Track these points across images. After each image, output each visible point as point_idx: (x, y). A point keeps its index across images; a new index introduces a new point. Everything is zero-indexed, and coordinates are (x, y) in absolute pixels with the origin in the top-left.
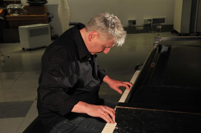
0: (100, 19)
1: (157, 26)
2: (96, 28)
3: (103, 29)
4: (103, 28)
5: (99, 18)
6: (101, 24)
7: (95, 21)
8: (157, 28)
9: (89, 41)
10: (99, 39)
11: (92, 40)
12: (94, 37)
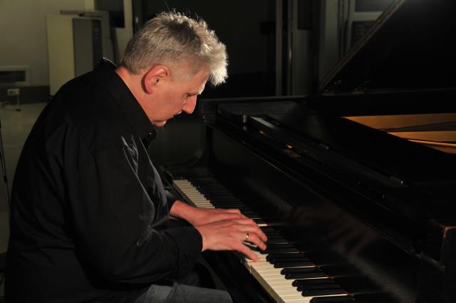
0: (158, 32)
1: (9, 90)
2: (157, 56)
3: (179, 53)
4: (177, 50)
5: (156, 30)
6: (167, 44)
7: (146, 41)
8: (9, 94)
9: (146, 94)
10: (172, 80)
11: (154, 89)
12: (158, 81)
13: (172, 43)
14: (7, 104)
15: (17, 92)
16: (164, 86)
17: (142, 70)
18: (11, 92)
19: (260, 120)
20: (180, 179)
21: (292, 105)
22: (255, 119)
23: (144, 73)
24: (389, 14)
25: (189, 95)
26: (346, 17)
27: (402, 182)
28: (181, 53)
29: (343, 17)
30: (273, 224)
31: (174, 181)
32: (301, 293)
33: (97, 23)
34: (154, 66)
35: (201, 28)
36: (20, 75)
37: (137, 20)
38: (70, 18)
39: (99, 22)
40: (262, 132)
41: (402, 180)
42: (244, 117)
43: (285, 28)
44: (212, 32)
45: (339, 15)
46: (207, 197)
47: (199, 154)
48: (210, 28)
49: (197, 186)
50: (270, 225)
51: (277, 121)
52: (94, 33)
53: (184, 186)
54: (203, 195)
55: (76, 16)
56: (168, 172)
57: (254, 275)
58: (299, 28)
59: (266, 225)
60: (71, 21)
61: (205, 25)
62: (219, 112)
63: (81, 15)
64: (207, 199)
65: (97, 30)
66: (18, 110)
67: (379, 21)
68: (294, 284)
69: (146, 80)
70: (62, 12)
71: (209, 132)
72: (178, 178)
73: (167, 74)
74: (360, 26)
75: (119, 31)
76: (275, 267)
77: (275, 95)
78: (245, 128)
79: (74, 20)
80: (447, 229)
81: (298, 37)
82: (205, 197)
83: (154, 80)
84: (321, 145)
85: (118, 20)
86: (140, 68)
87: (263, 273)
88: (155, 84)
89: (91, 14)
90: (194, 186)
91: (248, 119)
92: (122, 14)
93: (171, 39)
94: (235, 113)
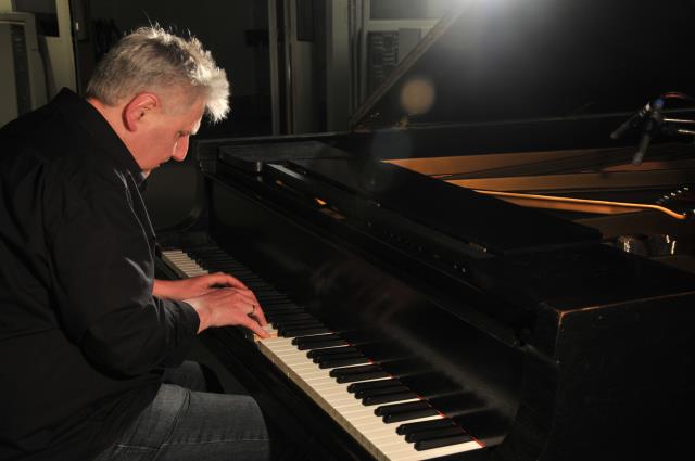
0: (140, 51)
3: (171, 77)
4: (168, 72)
5: (137, 49)
6: (154, 65)
7: (125, 62)
9: (129, 133)
10: (162, 113)
11: (138, 125)
12: (142, 115)
13: (160, 64)
16: (152, 122)
17: (120, 101)
19: (280, 168)
20: (170, 250)
22: (275, 166)
23: (124, 105)
25: (182, 134)
26: (359, 26)
27: (485, 250)
28: (174, 76)
29: (355, 26)
31: (165, 253)
32: (361, 401)
33: (18, 30)
34: (137, 95)
35: (194, 46)
37: (77, 27)
39: (22, 28)
40: (279, 183)
41: (484, 247)
42: (259, 164)
43: (281, 39)
44: (208, 53)
45: (350, 23)
47: (196, 213)
48: (205, 48)
49: (196, 259)
51: (303, 169)
52: (14, 43)
53: (178, 259)
58: (300, 39)
61: (198, 43)
62: (221, 157)
65: (18, 39)
68: (350, 390)
69: (128, 113)
71: (208, 185)
72: (169, 248)
73: (155, 105)
74: (377, 37)
75: (50, 40)
78: (259, 179)
80: (563, 314)
81: (299, 50)
83: (137, 114)
84: (369, 201)
86: (118, 97)
88: (139, 119)
90: (192, 259)
91: (265, 166)
92: (54, 17)
93: (160, 60)
94: (245, 158)
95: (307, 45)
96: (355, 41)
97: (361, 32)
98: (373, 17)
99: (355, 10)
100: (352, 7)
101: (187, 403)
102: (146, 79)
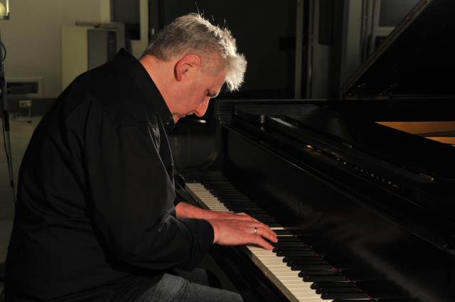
1: (21, 102)
7: (180, 31)
8: (21, 106)
12: (186, 71)
14: (18, 116)
15: (29, 103)
18: (23, 104)
19: (279, 120)
20: (192, 182)
21: (312, 108)
22: (274, 119)
24: (419, 9)
25: (209, 93)
26: (369, 32)
27: (432, 179)
29: (366, 32)
30: (290, 228)
31: (187, 184)
32: (320, 295)
33: (112, 35)
36: (33, 87)
37: (153, 31)
38: (85, 29)
39: (114, 33)
41: (432, 177)
42: (262, 117)
43: (305, 42)
45: (362, 30)
46: (221, 200)
47: (213, 157)
49: (210, 189)
50: (287, 228)
51: (297, 122)
52: (109, 45)
53: (198, 189)
54: (216, 198)
55: (92, 28)
56: (181, 175)
57: (269, 277)
58: (320, 42)
59: (282, 228)
60: (86, 33)
62: (235, 113)
63: (96, 27)
64: (221, 202)
65: (111, 42)
66: (30, 122)
67: (407, 18)
68: (312, 287)
70: (77, 24)
72: (191, 181)
73: (197, 65)
75: (134, 43)
76: (293, 269)
77: (293, 97)
78: (262, 129)
79: (89, 31)
81: (319, 52)
82: (219, 199)
84: (344, 144)
85: (133, 32)
87: (280, 275)
89: (106, 25)
90: (207, 189)
91: (267, 119)
92: (138, 26)
94: (252, 113)
95: (326, 47)
96: (365, 45)
97: (370, 37)
98: (382, 24)
99: (367, 20)
100: (365, 17)
101: (184, 288)
102: (194, 45)
